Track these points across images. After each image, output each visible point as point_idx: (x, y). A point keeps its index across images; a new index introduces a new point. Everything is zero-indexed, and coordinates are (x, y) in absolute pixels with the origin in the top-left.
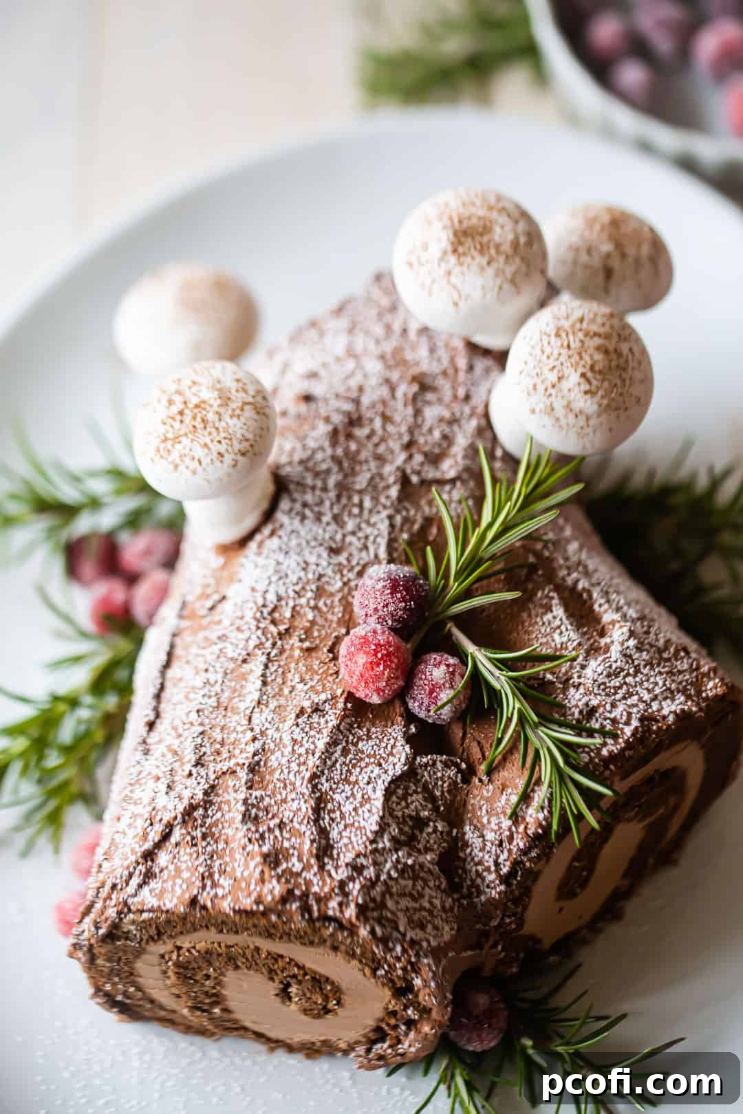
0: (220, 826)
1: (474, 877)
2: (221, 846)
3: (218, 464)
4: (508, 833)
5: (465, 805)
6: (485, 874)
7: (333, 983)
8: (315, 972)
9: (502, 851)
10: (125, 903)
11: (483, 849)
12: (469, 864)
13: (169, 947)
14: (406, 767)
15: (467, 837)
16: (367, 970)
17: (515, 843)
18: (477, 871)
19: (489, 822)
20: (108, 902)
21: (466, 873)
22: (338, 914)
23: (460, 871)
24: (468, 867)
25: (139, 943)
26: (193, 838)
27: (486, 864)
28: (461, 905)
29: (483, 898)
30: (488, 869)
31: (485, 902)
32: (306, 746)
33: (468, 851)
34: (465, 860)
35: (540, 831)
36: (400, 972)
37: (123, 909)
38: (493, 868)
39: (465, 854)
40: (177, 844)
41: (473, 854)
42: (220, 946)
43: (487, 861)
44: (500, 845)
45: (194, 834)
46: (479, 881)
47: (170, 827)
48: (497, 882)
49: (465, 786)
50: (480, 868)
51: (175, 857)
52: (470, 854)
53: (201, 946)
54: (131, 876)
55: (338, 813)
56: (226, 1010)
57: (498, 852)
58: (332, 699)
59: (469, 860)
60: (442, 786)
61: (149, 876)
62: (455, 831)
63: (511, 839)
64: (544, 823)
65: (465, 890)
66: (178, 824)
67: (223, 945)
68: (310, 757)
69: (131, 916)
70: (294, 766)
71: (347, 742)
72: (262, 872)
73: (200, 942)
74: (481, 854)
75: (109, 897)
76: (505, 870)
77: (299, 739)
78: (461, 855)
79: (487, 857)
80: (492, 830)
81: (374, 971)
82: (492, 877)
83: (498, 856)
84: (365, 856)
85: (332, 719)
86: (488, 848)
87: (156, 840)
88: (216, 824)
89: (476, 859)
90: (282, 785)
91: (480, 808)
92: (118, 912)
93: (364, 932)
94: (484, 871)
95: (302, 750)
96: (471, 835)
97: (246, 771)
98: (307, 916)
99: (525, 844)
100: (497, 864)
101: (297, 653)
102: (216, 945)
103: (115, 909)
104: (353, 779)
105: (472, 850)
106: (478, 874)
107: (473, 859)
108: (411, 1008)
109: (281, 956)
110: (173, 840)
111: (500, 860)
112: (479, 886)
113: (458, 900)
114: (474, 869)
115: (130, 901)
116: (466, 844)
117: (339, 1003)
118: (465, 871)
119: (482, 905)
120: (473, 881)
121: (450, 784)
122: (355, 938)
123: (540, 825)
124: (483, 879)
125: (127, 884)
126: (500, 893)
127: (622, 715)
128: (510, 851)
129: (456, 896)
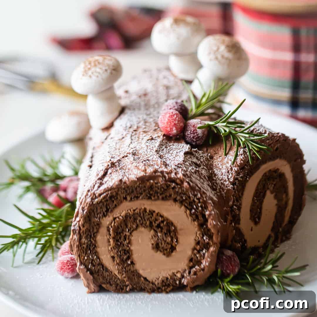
0: (125, 167)
1: (220, 185)
2: (127, 170)
3: (105, 73)
4: (230, 167)
5: (212, 165)
6: (225, 183)
7: (174, 226)
8: (167, 219)
9: (229, 174)
10: (94, 194)
11: (222, 174)
12: (218, 181)
13: (111, 218)
14: (189, 150)
15: (215, 172)
16: (188, 212)
17: (233, 170)
18: (221, 183)
19: (222, 167)
20: (87, 197)
21: (217, 185)
22: (175, 176)
23: (215, 184)
24: (217, 182)
25: (99, 219)
26: (116, 170)
27: (224, 179)
28: (217, 195)
29: (225, 191)
30: (225, 181)
31: (227, 192)
32: (152, 146)
33: (217, 177)
34: (216, 180)
35: (242, 162)
36: (200, 209)
37: (93, 196)
38: (227, 180)
39: (216, 178)
40: (111, 173)
41: (219, 177)
42: (131, 211)
43: (225, 178)
44: (228, 172)
45: (116, 169)
46: (222, 186)
47: (107, 169)
48: (230, 184)
49: (211, 160)
50: (222, 181)
51: (110, 177)
52: (218, 178)
53: (123, 214)
54: (94, 186)
55: (168, 159)
56: (132, 263)
57: (228, 174)
58: (158, 137)
59: (218, 179)
60: (203, 159)
61: (101, 184)
62: (210, 171)
63: (232, 169)
64: (243, 159)
65: (218, 190)
66: (109, 168)
67: (132, 210)
68: (154, 148)
69: (96, 200)
70: (149, 151)
71: (166, 145)
72: (145, 168)
73: (123, 211)
74: (222, 177)
75: (87, 195)
76: (232, 180)
77: (149, 145)
78: (214, 178)
79: (224, 177)
80: (224, 169)
81: (191, 210)
82: (228, 182)
83: (228, 176)
84: (181, 164)
85: (159, 140)
86: (224, 174)
87: (102, 174)
88: (124, 166)
89: (220, 179)
90: (146, 155)
91: (218, 165)
92: (91, 198)
93: (185, 184)
94: (223, 182)
95: (151, 147)
96: (217, 171)
97: (131, 154)
98: (164, 179)
99: (237, 169)
100: (229, 179)
101: (142, 133)
102: (129, 211)
103: (90, 198)
104: (171, 152)
105: (218, 176)
106: (222, 183)
107: (219, 179)
108: (205, 236)
109: (154, 212)
110: (109, 173)
111: (229, 177)
112: (223, 188)
113: (216, 193)
114: (220, 182)
115: (96, 192)
116: (215, 175)
117: (177, 241)
118: (217, 184)
119: (225, 193)
120: (220, 187)
121: (205, 158)
122: (183, 189)
123: (242, 160)
124: (224, 185)
125: (93, 188)
126: (231, 187)
127: (263, 130)
128: (232, 174)
129: (215, 192)
